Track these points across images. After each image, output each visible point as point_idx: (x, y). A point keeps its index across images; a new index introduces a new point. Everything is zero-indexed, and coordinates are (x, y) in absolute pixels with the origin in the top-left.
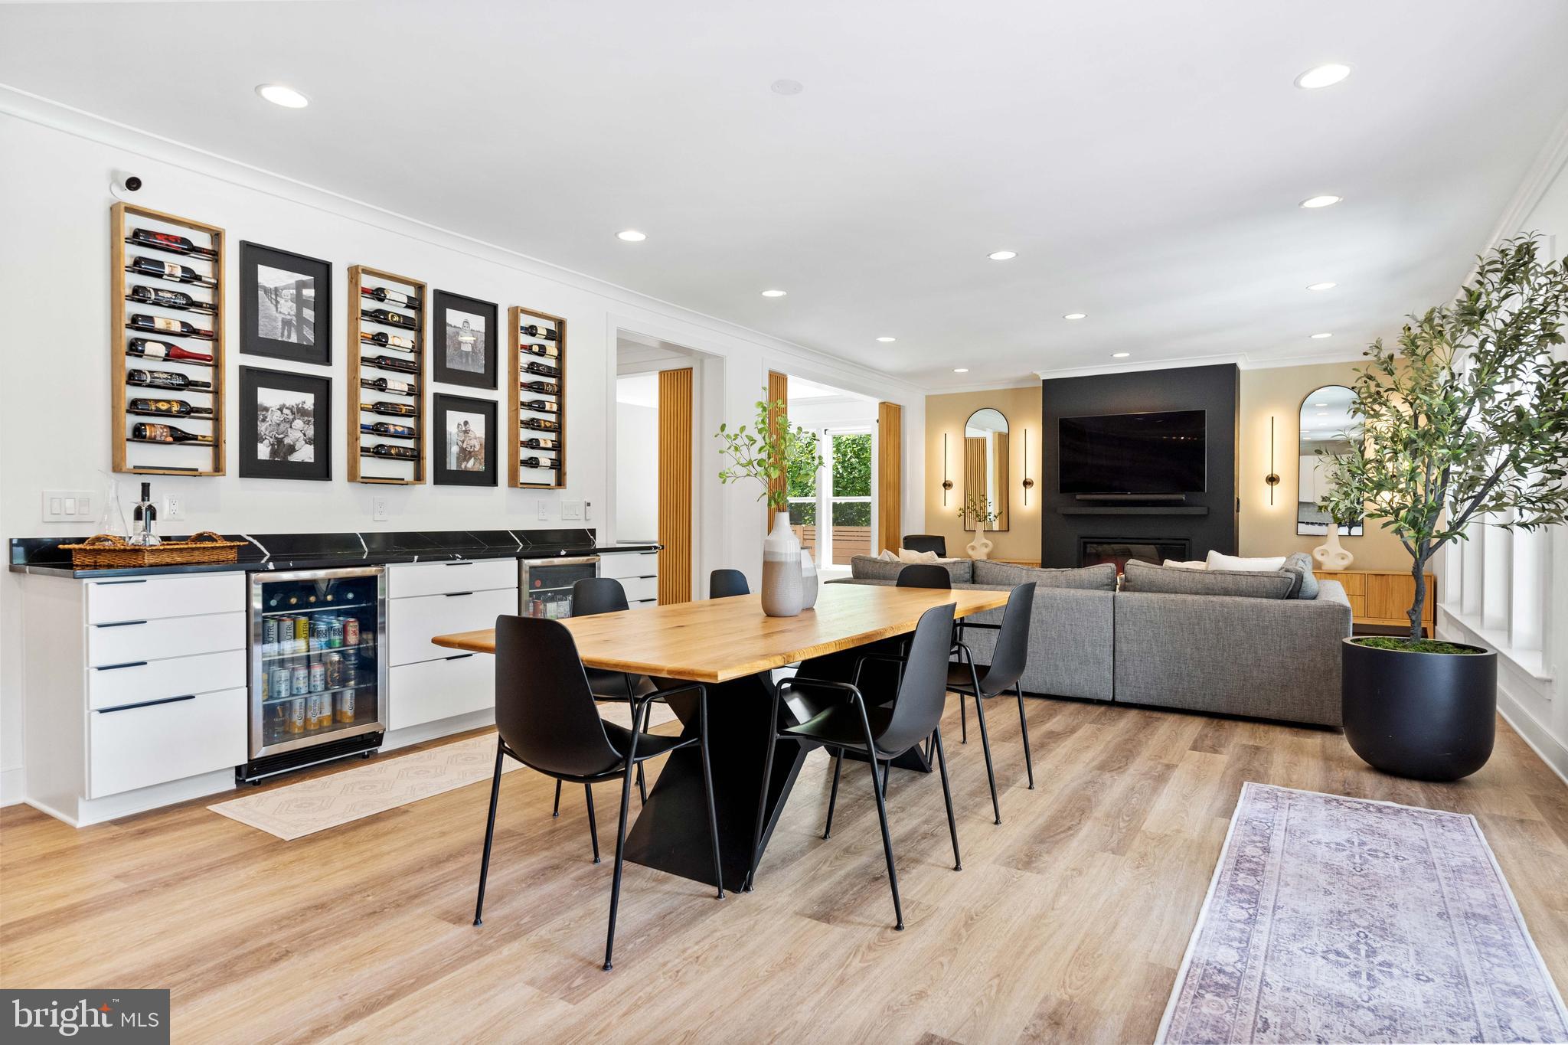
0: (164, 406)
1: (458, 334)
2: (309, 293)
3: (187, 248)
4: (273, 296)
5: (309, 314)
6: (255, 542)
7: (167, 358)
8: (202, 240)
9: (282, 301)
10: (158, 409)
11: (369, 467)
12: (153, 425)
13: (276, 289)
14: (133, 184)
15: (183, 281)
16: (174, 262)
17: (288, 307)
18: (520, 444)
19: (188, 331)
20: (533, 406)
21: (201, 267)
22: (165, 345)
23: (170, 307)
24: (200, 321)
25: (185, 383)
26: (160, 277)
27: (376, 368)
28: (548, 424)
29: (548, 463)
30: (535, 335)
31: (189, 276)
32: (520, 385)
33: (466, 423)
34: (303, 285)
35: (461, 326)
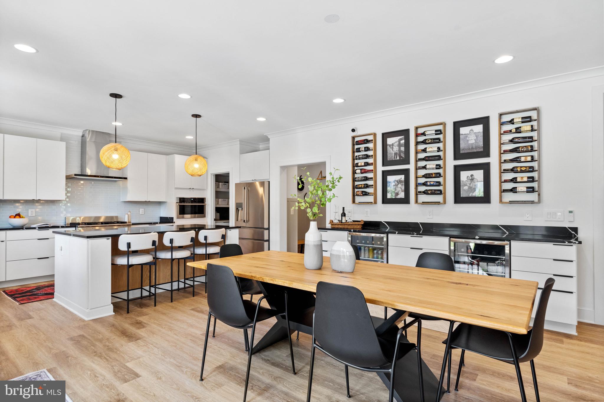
0: (360, 186)
1: (467, 137)
3: (367, 141)
4: (392, 147)
5: (403, 149)
6: (385, 224)
7: (362, 173)
8: (370, 138)
9: (394, 147)
10: (359, 187)
11: (423, 198)
12: (359, 191)
13: (393, 144)
14: (353, 130)
15: (365, 151)
16: (362, 146)
17: (396, 149)
18: (506, 181)
19: (367, 164)
20: (512, 161)
21: (371, 145)
22: (361, 170)
23: (362, 159)
24: (370, 161)
25: (366, 179)
26: (360, 152)
27: (425, 161)
28: (523, 169)
29: (525, 189)
30: (513, 124)
31: (367, 149)
32: (505, 152)
33: (472, 176)
34: (401, 139)
35: (468, 133)
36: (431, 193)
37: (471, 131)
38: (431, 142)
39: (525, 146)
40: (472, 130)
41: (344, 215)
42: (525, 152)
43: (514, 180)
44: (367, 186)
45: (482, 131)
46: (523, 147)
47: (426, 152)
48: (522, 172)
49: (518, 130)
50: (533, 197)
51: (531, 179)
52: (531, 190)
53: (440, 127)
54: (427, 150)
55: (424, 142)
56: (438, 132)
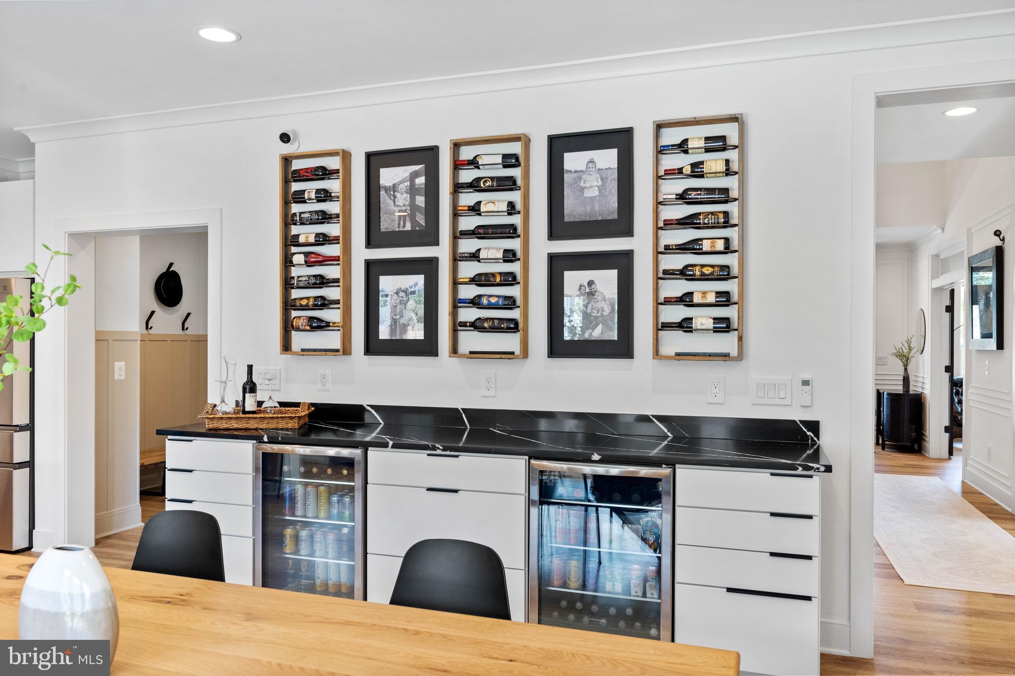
0: (304, 302)
1: (580, 178)
2: (421, 181)
3: (324, 173)
4: (392, 193)
5: (420, 201)
6: (373, 412)
7: (308, 264)
8: (333, 163)
9: (398, 195)
10: (302, 305)
12: (299, 317)
13: (394, 186)
14: (285, 138)
15: (319, 200)
16: (310, 188)
17: (403, 199)
18: (668, 301)
19: (323, 239)
20: (684, 248)
21: (334, 185)
22: (306, 254)
23: (310, 224)
24: (333, 229)
25: (322, 282)
26: (305, 202)
27: (476, 240)
28: (707, 271)
29: (710, 324)
30: (686, 152)
31: (324, 196)
32: (668, 224)
33: (591, 283)
34: (415, 175)
35: (584, 168)
36: (491, 328)
37: (590, 165)
38: (492, 186)
39: (712, 213)
40: (592, 161)
41: (250, 387)
42: (713, 227)
43: (686, 300)
44: (324, 303)
45: (616, 166)
46: (707, 214)
47: (480, 214)
48: (704, 278)
49: (697, 170)
50: (726, 343)
51: (724, 299)
52: (723, 326)
53: (515, 148)
54: (483, 208)
55: (474, 186)
56: (510, 161)
